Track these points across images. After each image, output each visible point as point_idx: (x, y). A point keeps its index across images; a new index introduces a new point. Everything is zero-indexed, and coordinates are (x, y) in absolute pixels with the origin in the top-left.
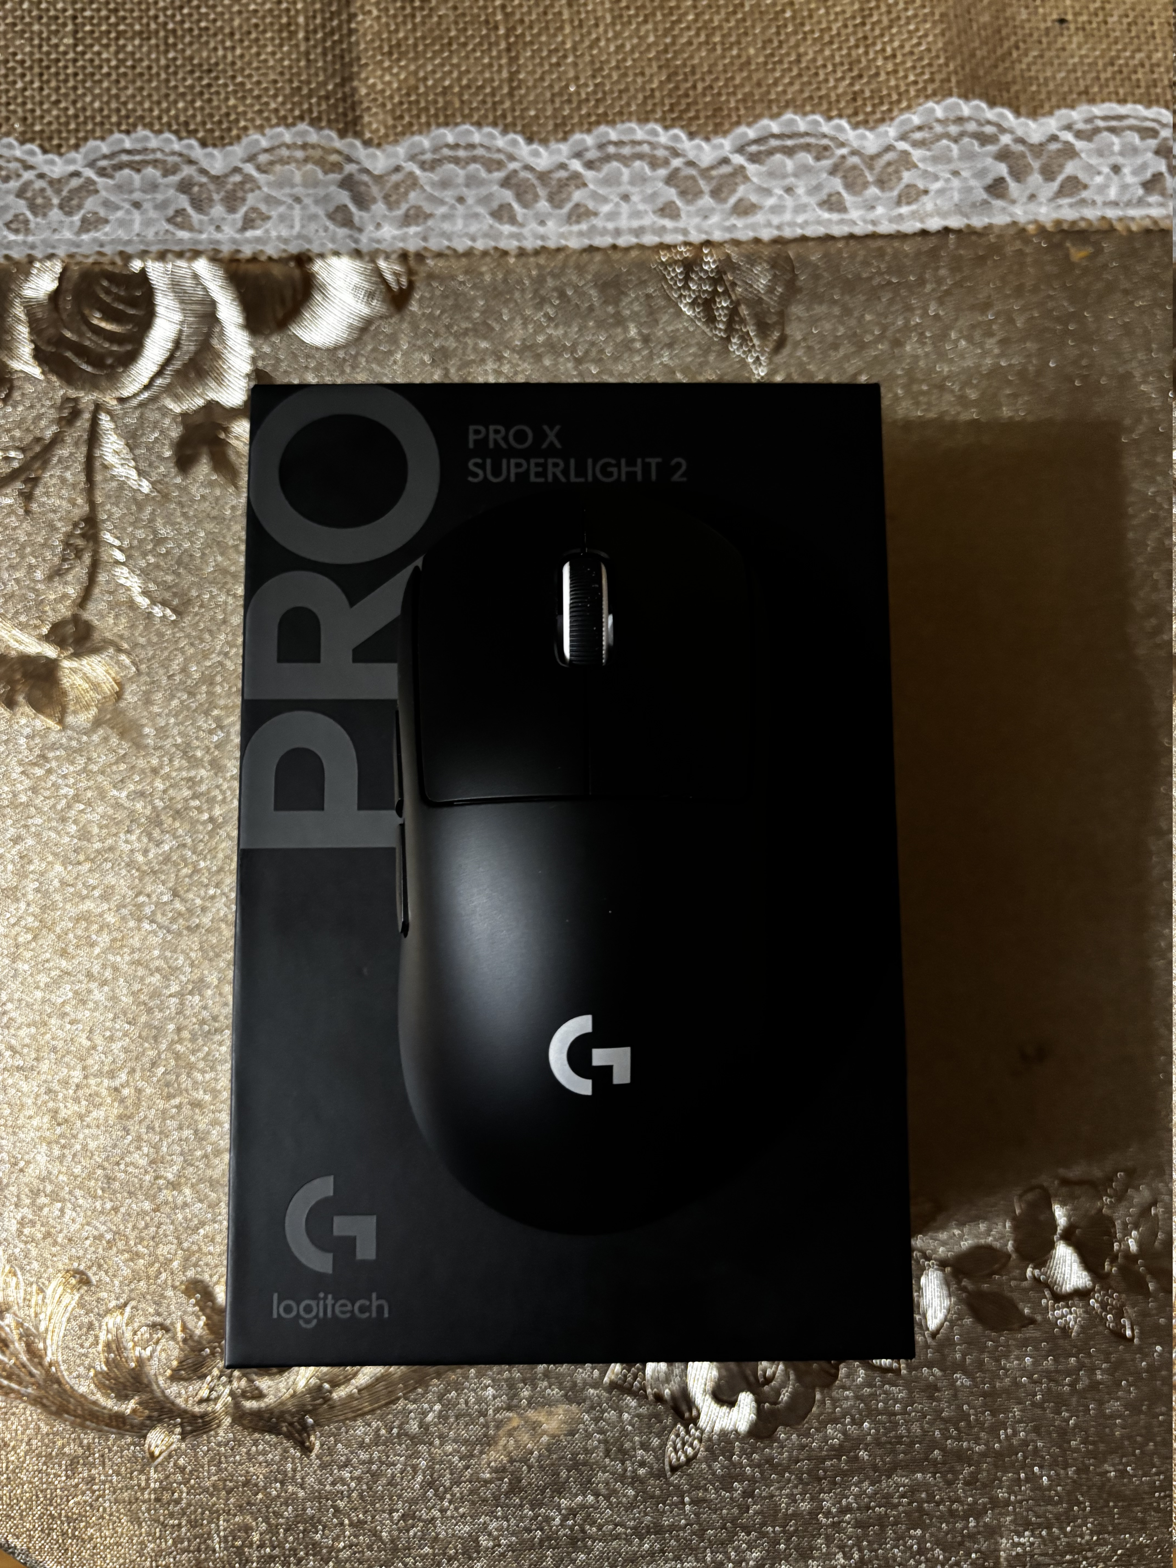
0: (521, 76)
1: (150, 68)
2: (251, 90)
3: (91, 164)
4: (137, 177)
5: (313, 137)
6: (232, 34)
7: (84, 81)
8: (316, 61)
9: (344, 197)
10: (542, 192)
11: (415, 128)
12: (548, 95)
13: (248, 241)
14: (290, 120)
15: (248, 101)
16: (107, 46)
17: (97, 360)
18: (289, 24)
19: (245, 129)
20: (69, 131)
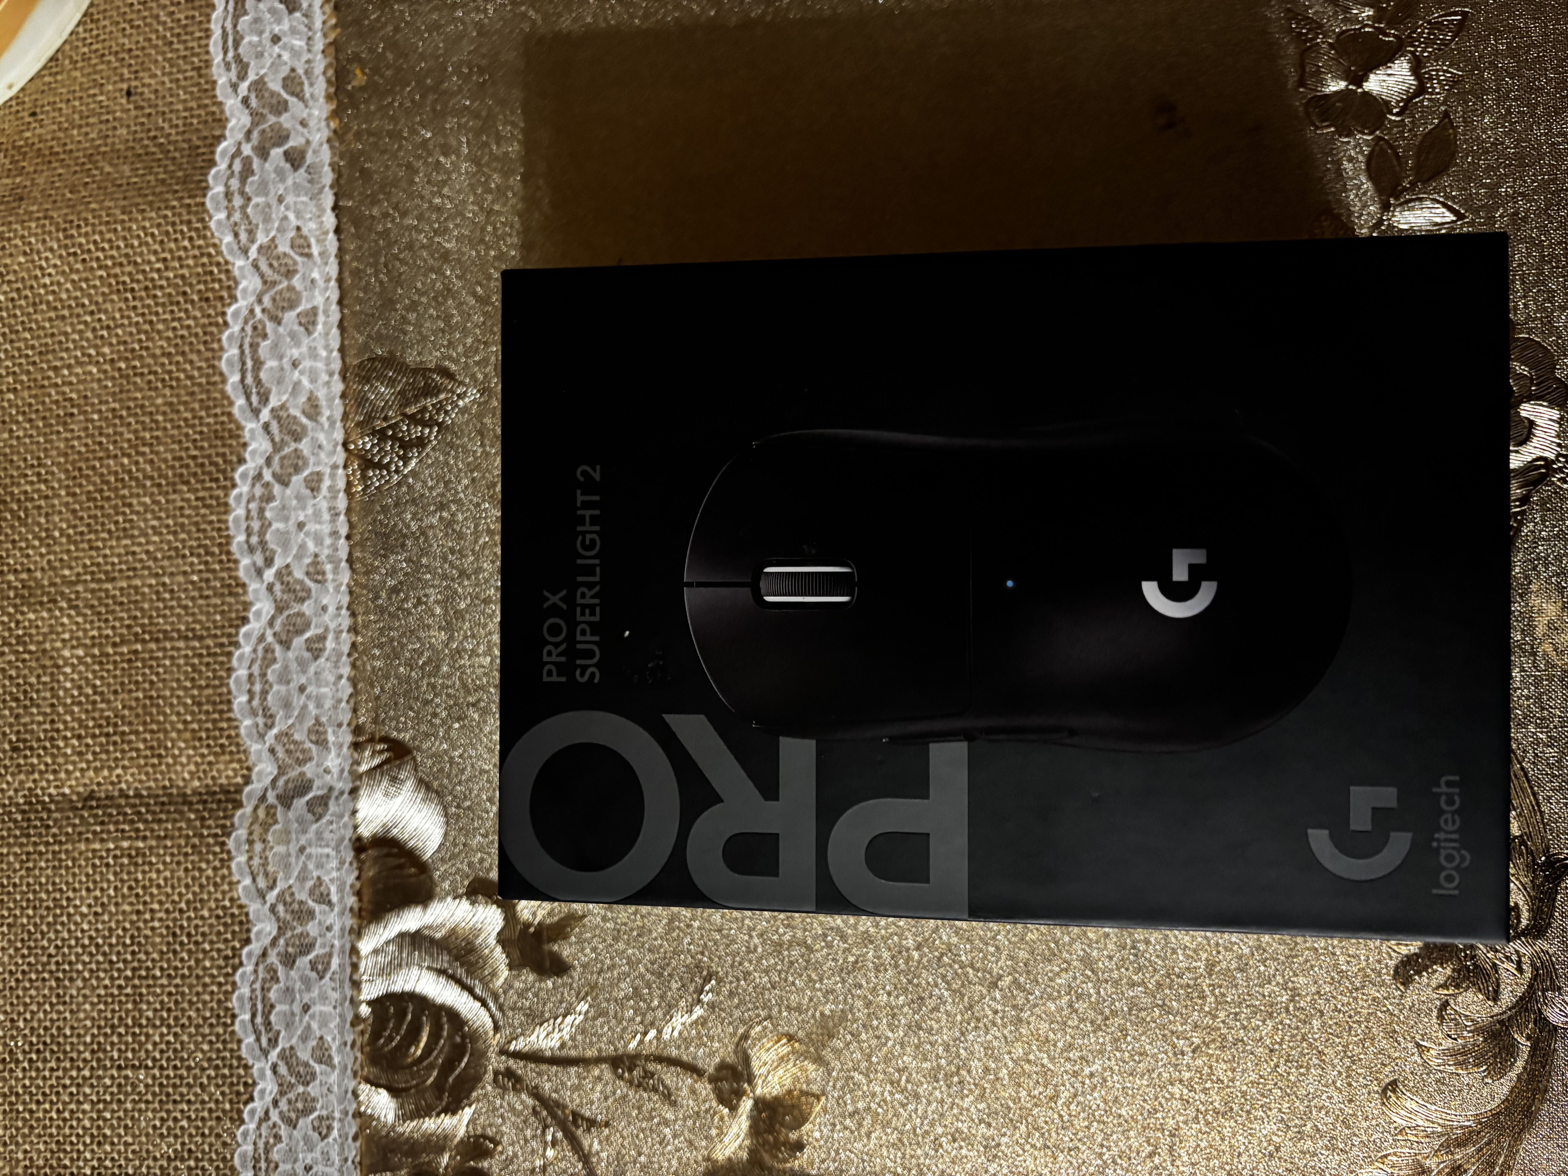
0: (183, 628)
1: (170, 994)
2: (194, 893)
3: (265, 1053)
4: (279, 1008)
5: (241, 833)
6: (138, 912)
7: (182, 1059)
8: (166, 829)
9: (300, 803)
10: (296, 608)
11: (233, 733)
12: (201, 602)
13: (341, 899)
14: (225, 856)
15: (205, 897)
16: (147, 1035)
17: (458, 1051)
18: (130, 856)
19: (232, 900)
20: (232, 1075)
